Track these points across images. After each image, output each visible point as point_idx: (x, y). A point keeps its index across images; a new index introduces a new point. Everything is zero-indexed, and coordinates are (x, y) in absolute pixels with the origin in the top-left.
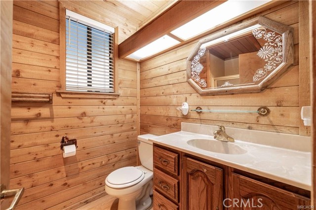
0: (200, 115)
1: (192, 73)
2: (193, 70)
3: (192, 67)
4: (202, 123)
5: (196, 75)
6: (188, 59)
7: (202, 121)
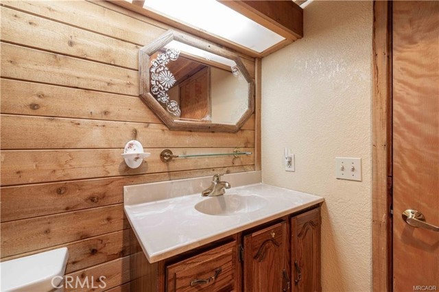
0: (168, 165)
1: (153, 83)
2: (155, 77)
3: (153, 70)
4: (172, 177)
5: (160, 88)
6: (142, 48)
7: (171, 174)
